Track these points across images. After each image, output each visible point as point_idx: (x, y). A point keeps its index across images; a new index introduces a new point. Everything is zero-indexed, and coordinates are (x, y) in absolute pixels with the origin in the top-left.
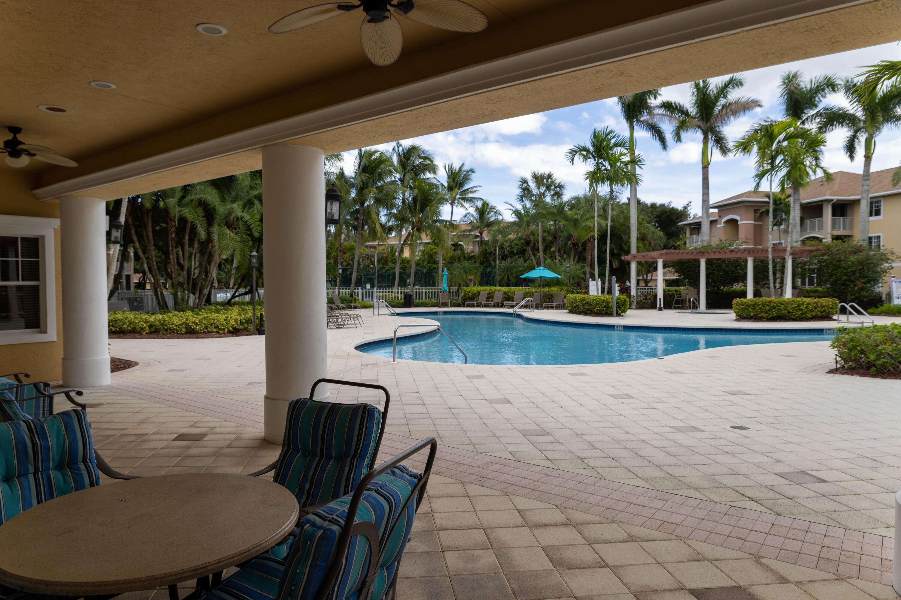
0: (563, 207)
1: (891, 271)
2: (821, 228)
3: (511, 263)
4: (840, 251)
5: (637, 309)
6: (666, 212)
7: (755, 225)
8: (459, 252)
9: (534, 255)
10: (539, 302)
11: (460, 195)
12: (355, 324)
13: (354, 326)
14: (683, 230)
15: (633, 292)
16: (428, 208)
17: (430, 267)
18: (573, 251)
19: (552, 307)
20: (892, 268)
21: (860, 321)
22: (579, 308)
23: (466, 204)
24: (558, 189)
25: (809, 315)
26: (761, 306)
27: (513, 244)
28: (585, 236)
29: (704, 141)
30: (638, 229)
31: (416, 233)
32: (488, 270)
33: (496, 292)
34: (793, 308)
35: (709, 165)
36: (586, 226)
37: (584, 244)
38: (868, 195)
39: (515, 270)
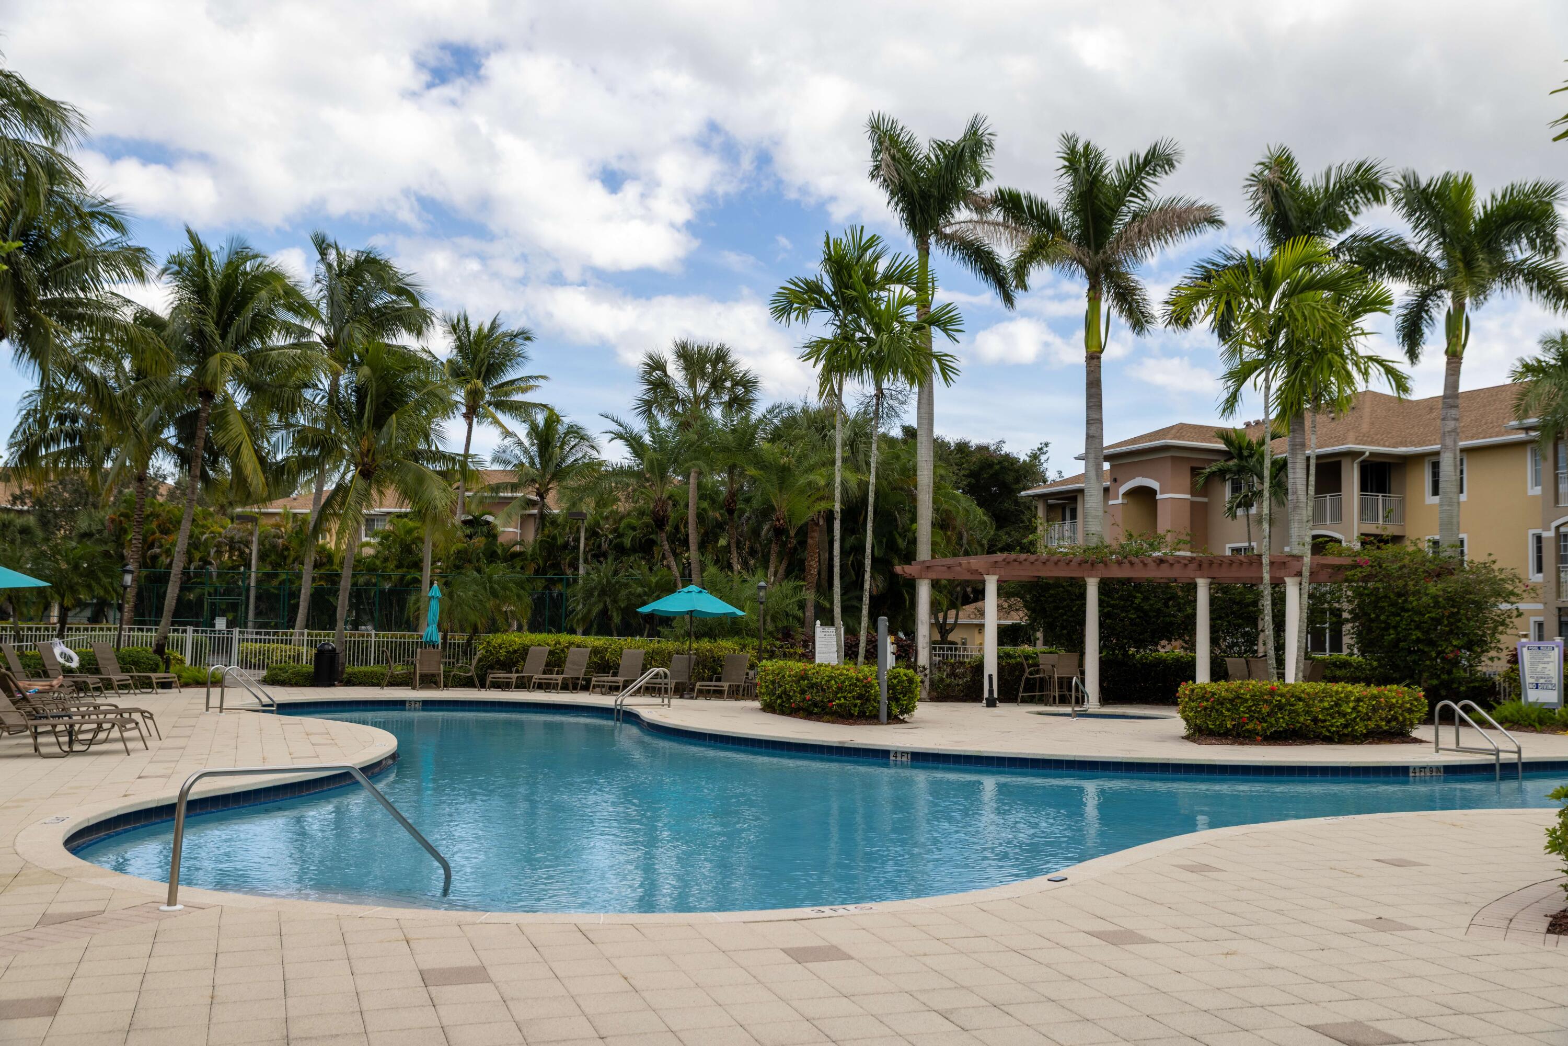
0: (753, 435)
1: (1517, 621)
2: (1338, 516)
3: (616, 573)
4: (1405, 571)
5: (932, 700)
6: (991, 465)
7: (1193, 504)
8: (479, 542)
9: (675, 554)
10: (683, 679)
11: (492, 394)
12: (123, 740)
13: (120, 746)
14: (1029, 508)
15: (923, 657)
16: (394, 416)
17: (402, 578)
18: (774, 548)
19: (718, 694)
20: (1520, 615)
21: (1490, 747)
22: (790, 697)
23: (505, 419)
24: (740, 390)
25: (1360, 728)
26: (1250, 703)
27: (622, 525)
28: (806, 511)
29: (1092, 293)
30: (935, 501)
31: (361, 484)
32: (557, 589)
33: (573, 649)
34: (1325, 709)
35: (1102, 351)
36: (810, 483)
37: (803, 532)
38: (1455, 442)
39: (624, 593)
